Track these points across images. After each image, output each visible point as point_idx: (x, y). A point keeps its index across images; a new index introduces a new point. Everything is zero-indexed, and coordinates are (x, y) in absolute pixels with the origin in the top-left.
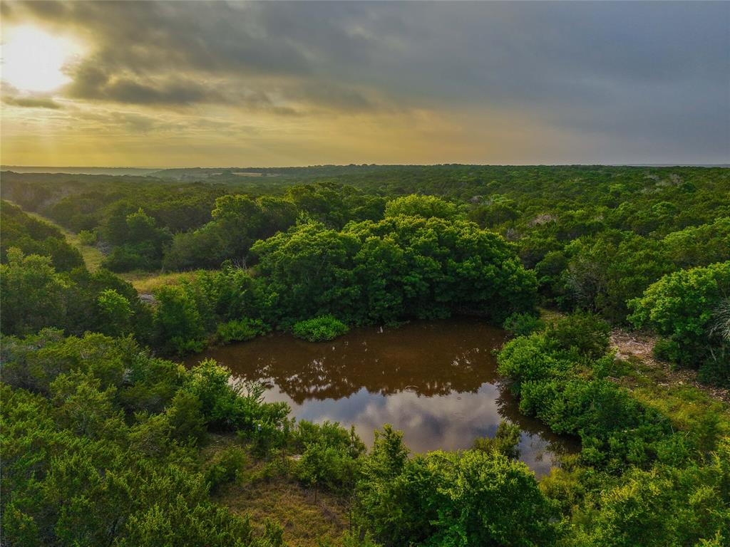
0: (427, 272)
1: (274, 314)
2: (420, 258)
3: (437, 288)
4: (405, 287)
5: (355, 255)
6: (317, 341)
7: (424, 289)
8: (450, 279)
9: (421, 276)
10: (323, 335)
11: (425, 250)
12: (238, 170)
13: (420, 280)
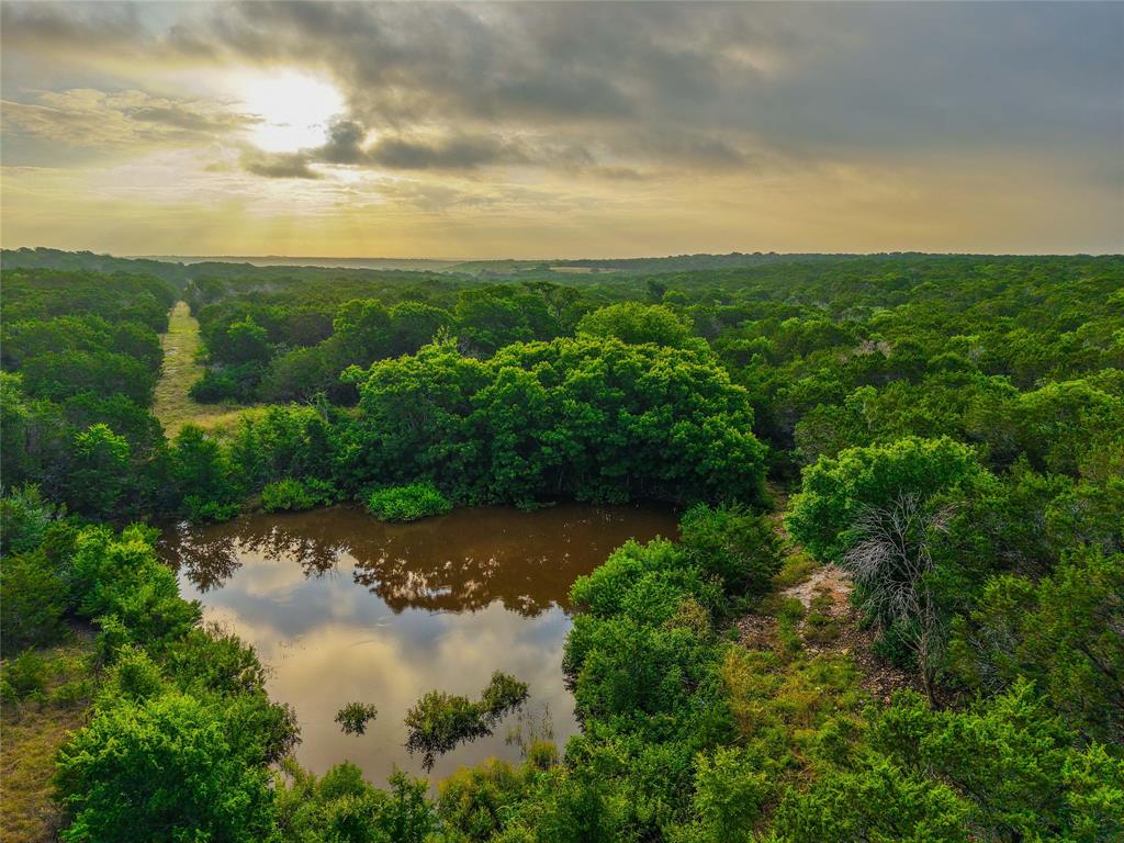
0: (580, 426)
1: (350, 475)
2: (571, 404)
3: (602, 454)
4: (544, 448)
5: (473, 394)
6: (389, 521)
7: (572, 453)
8: (621, 440)
9: (570, 433)
10: (401, 512)
11: (584, 392)
12: (560, 263)
13: (569, 438)
